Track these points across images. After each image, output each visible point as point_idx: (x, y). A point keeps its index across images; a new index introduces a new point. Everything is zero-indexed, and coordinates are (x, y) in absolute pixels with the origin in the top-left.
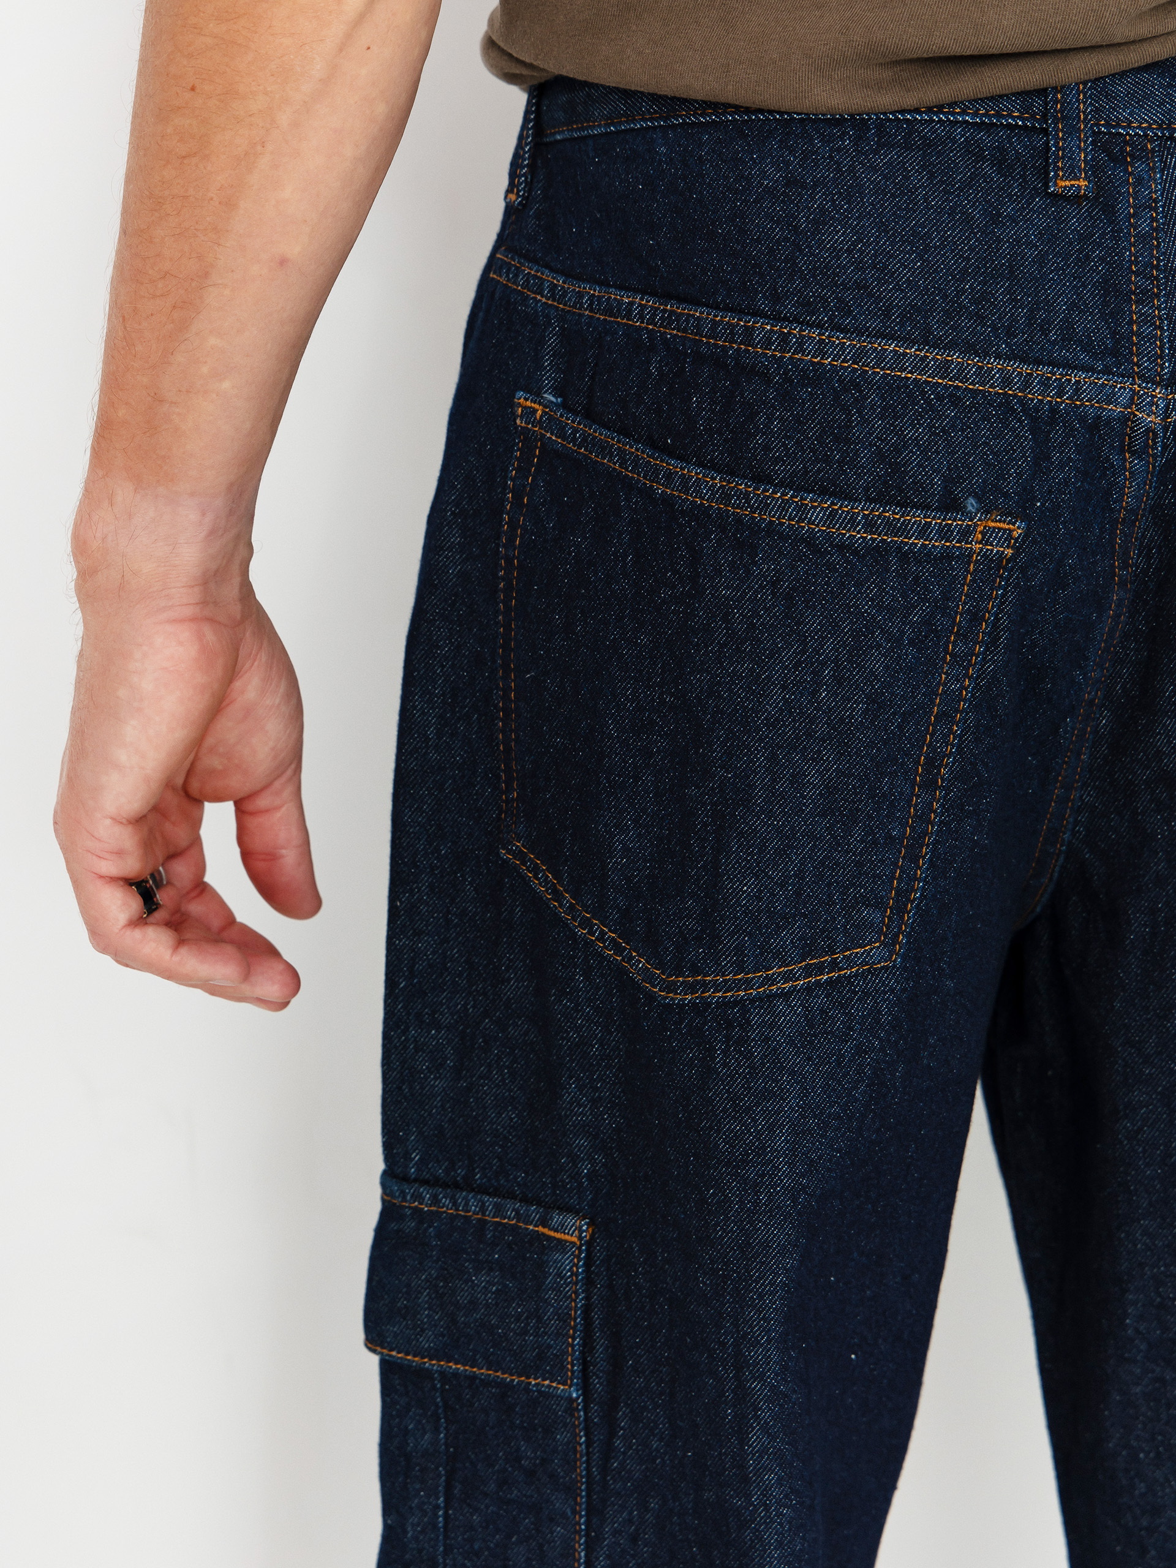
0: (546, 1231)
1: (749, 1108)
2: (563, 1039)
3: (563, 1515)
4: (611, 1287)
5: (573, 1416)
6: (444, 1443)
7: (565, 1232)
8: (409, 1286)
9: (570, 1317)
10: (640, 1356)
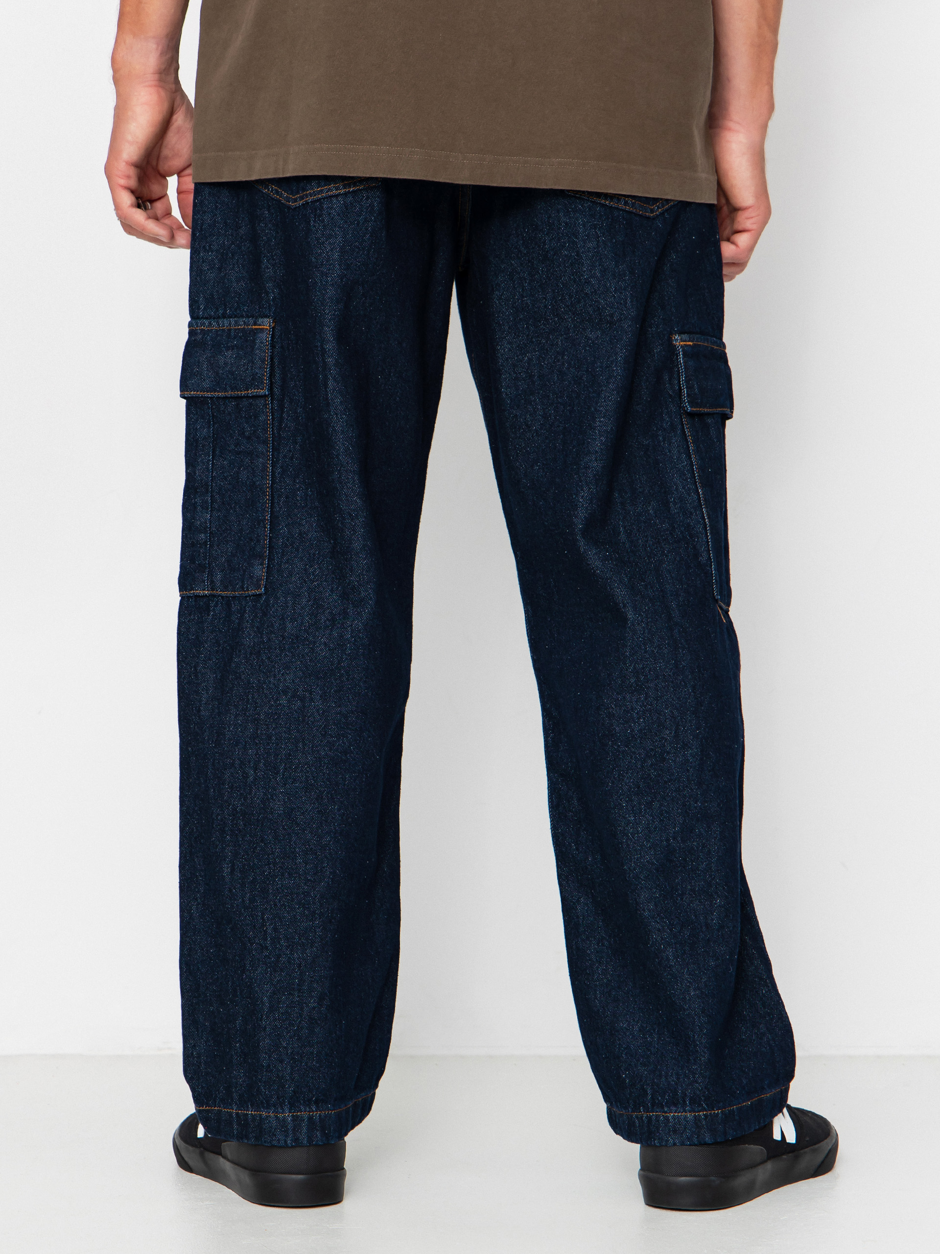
0: (256, 327)
1: (324, 242)
2: (261, 241)
3: (262, 453)
4: (282, 347)
5: (266, 408)
6: (213, 433)
7: (263, 325)
8: (199, 362)
9: (265, 360)
10: (293, 372)
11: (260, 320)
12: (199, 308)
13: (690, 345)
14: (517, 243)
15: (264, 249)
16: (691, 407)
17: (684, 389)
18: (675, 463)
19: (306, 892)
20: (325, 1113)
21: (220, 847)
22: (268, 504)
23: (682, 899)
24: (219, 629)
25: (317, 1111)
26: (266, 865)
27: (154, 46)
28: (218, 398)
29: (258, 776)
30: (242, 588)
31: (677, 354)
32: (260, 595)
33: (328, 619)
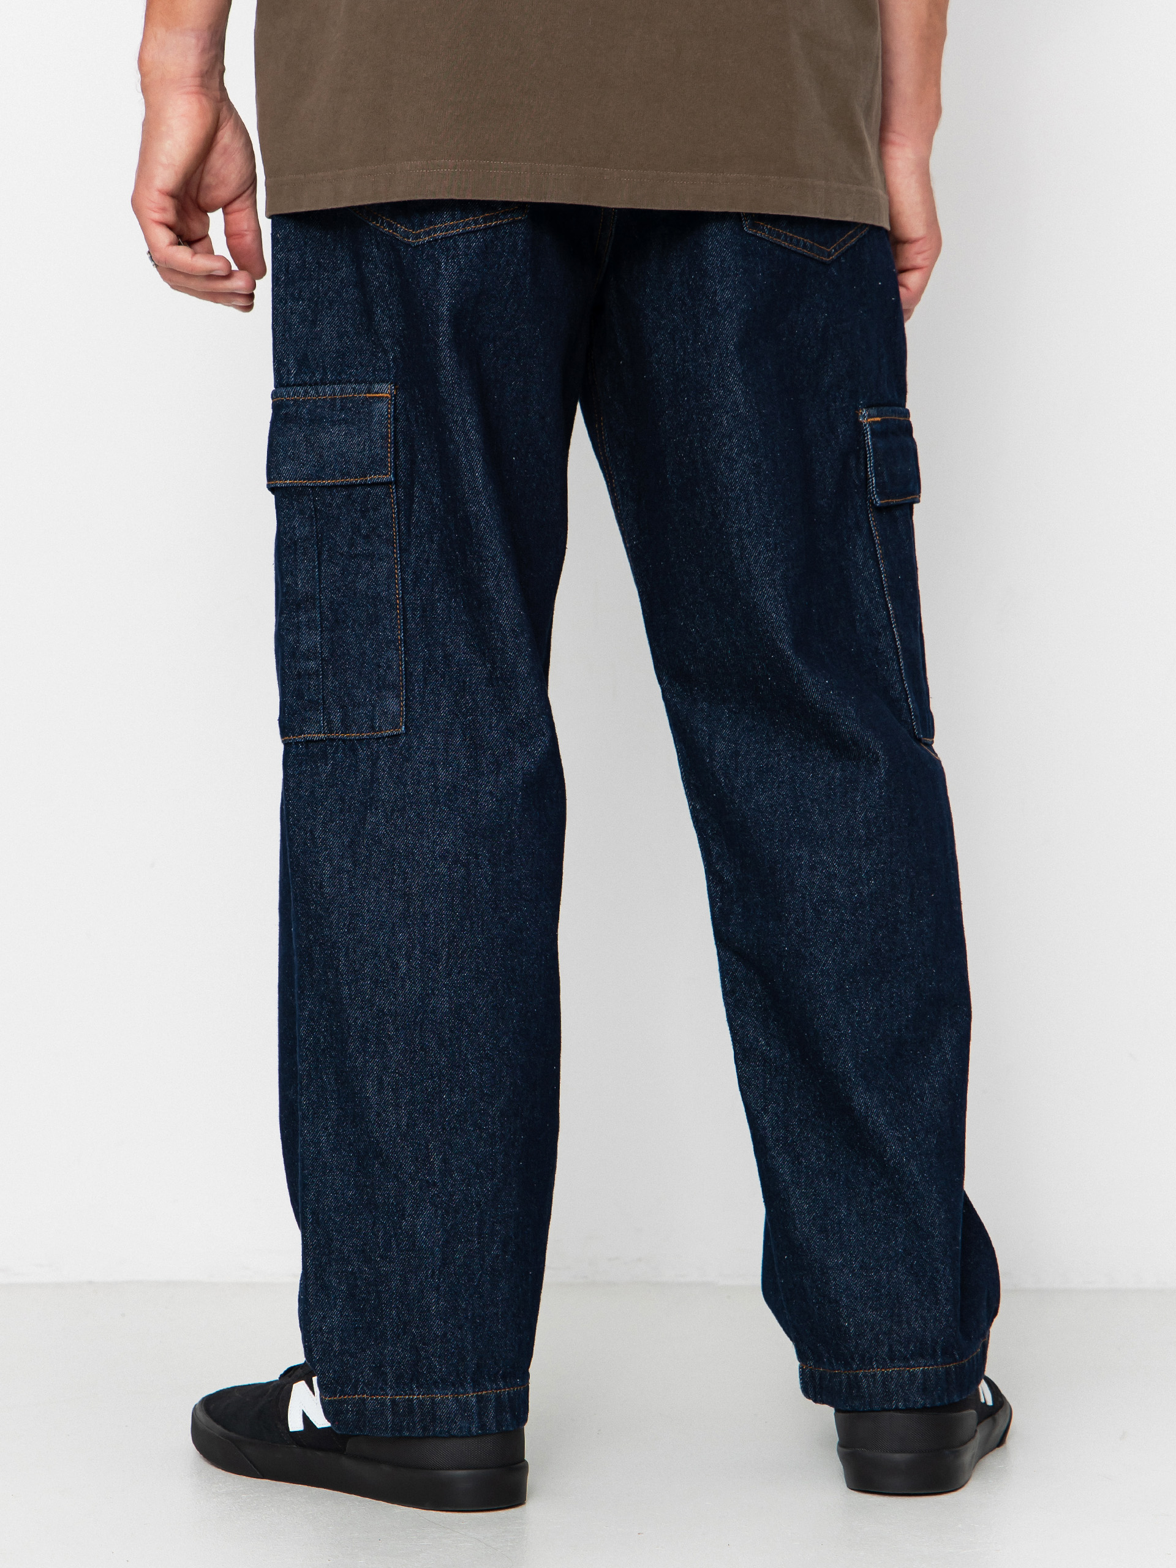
0: (371, 395)
3: (387, 556)
4: (408, 419)
5: (390, 497)
6: (316, 532)
7: (382, 393)
8: (294, 441)
9: (388, 438)
10: (424, 451)
11: (377, 387)
12: (289, 372)
13: (878, 421)
14: (681, 292)
15: (377, 297)
16: (880, 500)
17: (872, 478)
18: (860, 569)
19: (483, 1110)
20: (514, 1390)
21: (361, 1059)
22: (400, 619)
23: (922, 1100)
24: (342, 782)
25: (505, 1388)
26: (429, 1079)
27: (194, 41)
28: (323, 487)
29: (413, 967)
30: (373, 728)
31: (864, 434)
32: (398, 735)
33: (490, 763)
